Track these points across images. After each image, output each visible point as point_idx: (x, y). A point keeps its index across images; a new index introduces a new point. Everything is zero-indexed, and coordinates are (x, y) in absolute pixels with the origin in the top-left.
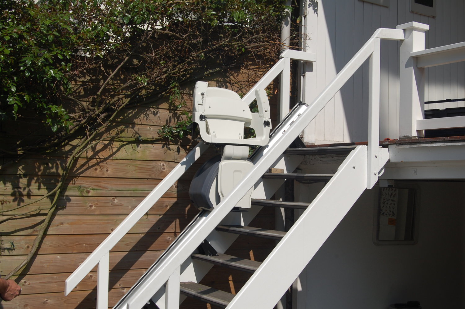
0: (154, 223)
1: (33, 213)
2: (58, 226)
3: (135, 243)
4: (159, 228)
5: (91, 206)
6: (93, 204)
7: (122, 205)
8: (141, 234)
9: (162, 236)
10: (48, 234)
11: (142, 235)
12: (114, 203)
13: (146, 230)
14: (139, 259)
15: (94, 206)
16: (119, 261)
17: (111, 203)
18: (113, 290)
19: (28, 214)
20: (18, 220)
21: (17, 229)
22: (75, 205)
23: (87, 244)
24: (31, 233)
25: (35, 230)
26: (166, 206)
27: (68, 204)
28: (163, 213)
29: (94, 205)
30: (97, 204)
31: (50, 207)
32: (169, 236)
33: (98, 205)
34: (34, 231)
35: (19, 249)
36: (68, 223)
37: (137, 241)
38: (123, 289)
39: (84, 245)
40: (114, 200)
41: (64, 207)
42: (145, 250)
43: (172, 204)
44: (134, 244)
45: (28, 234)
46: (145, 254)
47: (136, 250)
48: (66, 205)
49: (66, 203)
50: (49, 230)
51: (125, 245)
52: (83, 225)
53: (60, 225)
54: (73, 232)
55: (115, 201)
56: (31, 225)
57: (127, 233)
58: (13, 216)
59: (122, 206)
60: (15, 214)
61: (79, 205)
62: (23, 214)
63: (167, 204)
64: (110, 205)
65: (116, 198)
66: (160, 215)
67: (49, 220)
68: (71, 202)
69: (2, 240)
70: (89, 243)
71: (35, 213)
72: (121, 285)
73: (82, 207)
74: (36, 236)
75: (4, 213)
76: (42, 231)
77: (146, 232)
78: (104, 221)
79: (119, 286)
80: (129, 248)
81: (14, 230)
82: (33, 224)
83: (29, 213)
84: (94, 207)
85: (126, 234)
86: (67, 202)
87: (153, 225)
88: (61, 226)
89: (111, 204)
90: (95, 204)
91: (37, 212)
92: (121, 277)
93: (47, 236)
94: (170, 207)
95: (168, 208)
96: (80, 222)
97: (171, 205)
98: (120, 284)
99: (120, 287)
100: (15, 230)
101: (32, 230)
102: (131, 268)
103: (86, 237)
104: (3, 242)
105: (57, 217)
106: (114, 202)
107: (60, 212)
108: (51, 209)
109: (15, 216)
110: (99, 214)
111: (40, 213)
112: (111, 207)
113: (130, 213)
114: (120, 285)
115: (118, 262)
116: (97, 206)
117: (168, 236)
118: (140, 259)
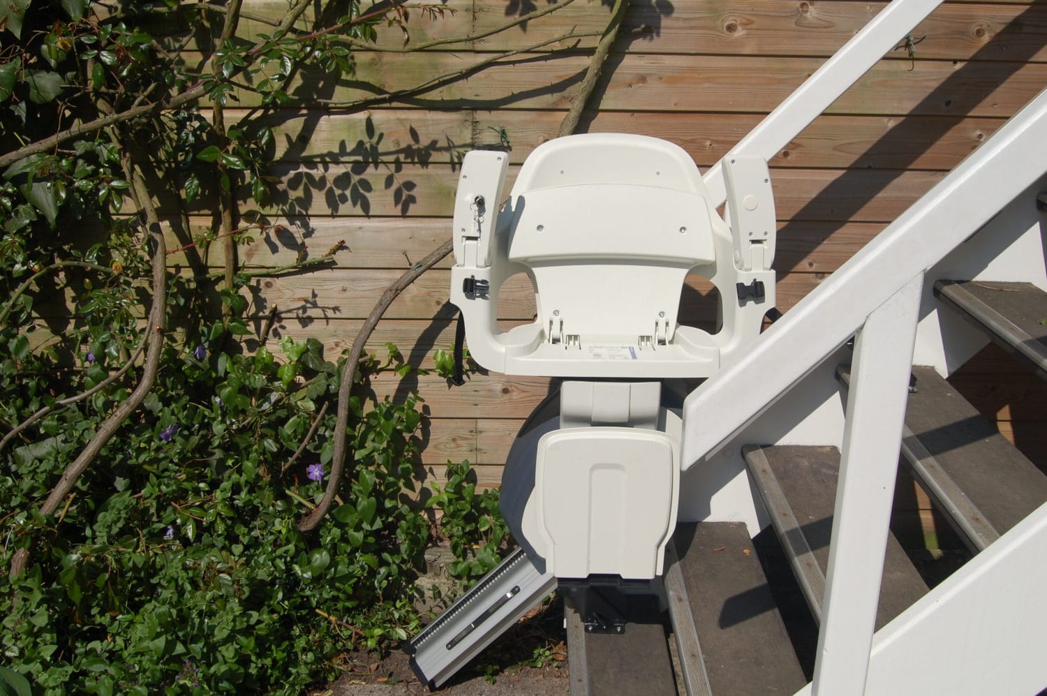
0: (935, 85)
1: (557, 46)
2: (630, 85)
3: (869, 146)
4: (948, 103)
5: (731, 28)
6: (739, 21)
7: (830, 25)
8: (886, 119)
9: (956, 127)
10: (601, 107)
11: (891, 124)
12: (805, 18)
13: (907, 107)
14: (877, 193)
15: (739, 28)
16: (814, 196)
17: (794, 20)
18: (790, 279)
19: (542, 49)
20: (516, 65)
21: (515, 93)
22: (681, 24)
23: (717, 142)
24: (554, 103)
25: (566, 95)
26: (980, 33)
27: (665, 22)
28: (970, 54)
29: (742, 24)
30: (752, 22)
31: (603, 30)
32: (981, 129)
33: (754, 26)
34: (564, 97)
35: (521, 147)
36: (661, 78)
37: (875, 139)
38: (820, 275)
39: (708, 143)
40: (805, 9)
41: (651, 31)
42: (900, 169)
43: (1003, 27)
44: (863, 149)
45: (545, 106)
46: (896, 181)
47: (866, 166)
48: (659, 23)
49: (660, 19)
50: (604, 96)
51: (835, 149)
52: (706, 85)
53: (638, 83)
54: (675, 104)
55: (807, 12)
56: (555, 81)
57: (823, 114)
58: (502, 55)
59: (829, 29)
60: (508, 49)
61: (694, 23)
62: (527, 48)
63: (981, 25)
64: (793, 26)
65: (811, 4)
66: (955, 62)
67: (599, 66)
68: (674, 15)
69: (477, 122)
70: (722, 138)
71: (566, 47)
72: (815, 265)
73: (704, 31)
74: (566, 113)
75: (479, 46)
76: (580, 98)
77: (906, 113)
78: (771, 76)
79: (807, 266)
80: (849, 159)
81: (507, 94)
82: (560, 80)
83: (544, 45)
84: (740, 33)
85: (818, 117)
86: (662, 16)
87: (931, 91)
88: (641, 85)
89: (796, 23)
90: (745, 21)
91: (570, 43)
92: (818, 243)
93: (600, 114)
94: (993, 35)
95: (986, 39)
96: (696, 75)
97: (999, 29)
98: (811, 261)
99: (811, 270)
100: (510, 94)
101: (557, 96)
102: (851, 219)
103: (714, 120)
104: (480, 126)
105: (628, 61)
106: (804, 15)
107: (638, 45)
108: (604, 35)
109: (507, 54)
110: (755, 53)
111: (580, 46)
112: (795, 31)
113: (835, 52)
114: (811, 264)
115: (809, 200)
116: (748, 27)
117: (976, 129)
118: (880, 195)
